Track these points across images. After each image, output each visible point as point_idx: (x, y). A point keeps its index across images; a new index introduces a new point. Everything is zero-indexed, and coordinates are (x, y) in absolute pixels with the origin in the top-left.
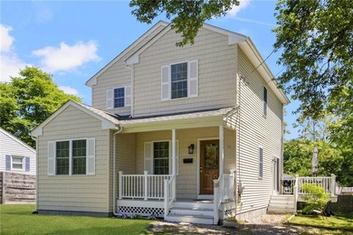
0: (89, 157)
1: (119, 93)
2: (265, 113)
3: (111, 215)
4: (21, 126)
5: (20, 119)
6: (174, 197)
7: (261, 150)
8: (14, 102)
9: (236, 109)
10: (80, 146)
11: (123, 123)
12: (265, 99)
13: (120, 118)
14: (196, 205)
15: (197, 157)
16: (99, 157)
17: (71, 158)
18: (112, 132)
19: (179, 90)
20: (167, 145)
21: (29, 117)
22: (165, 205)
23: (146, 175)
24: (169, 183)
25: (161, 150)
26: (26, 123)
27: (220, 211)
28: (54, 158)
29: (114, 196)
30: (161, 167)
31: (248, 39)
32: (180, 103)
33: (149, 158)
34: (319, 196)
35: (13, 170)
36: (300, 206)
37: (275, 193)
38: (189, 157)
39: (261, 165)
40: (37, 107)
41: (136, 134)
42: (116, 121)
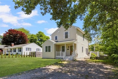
0: (51, 49)
1: (56, 37)
2: (84, 40)
3: (55, 59)
4: (38, 43)
5: (38, 41)
6: (65, 55)
7: (83, 47)
8: (37, 38)
9: (76, 40)
10: (49, 47)
11: (57, 43)
12: (84, 37)
13: (56, 42)
14: (69, 57)
15: (70, 49)
16: (53, 49)
17: (48, 49)
18: (55, 44)
19: (66, 37)
20: (64, 46)
21: (39, 41)
22: (64, 57)
23: (61, 52)
24: (64, 53)
25: (63, 47)
26: (39, 42)
27: (73, 58)
28: (45, 49)
29: (55, 55)
30: (63, 50)
31: (79, 28)
32: (67, 39)
33: (61, 49)
34: (94, 55)
35: (38, 51)
36: (91, 57)
37: (86, 55)
38: (68, 48)
39: (83, 50)
40: (41, 39)
41: (59, 45)
42: (55, 43)
